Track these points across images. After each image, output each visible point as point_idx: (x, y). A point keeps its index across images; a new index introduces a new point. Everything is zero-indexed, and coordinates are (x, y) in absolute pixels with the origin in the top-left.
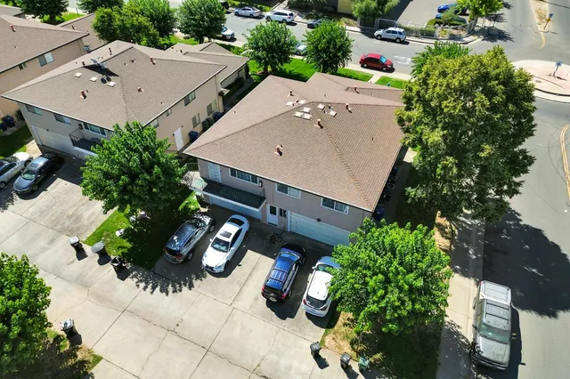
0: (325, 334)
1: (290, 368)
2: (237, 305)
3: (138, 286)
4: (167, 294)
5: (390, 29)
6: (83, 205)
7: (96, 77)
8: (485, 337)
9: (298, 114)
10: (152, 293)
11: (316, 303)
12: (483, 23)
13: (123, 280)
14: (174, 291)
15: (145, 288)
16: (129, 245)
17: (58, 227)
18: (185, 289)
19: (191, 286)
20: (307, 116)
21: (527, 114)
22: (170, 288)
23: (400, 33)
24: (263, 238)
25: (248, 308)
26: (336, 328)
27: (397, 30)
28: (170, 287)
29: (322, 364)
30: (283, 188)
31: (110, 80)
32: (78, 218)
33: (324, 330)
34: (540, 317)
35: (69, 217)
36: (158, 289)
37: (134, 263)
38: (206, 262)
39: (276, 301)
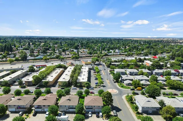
2: (94, 119)
5: (91, 88)
7: (69, 101)
11: (101, 115)
12: (102, 85)
19: (89, 118)
21: (111, 95)
23: (93, 88)
24: (93, 113)
30: (94, 106)
34: (118, 112)
38: (89, 116)
39: (98, 117)
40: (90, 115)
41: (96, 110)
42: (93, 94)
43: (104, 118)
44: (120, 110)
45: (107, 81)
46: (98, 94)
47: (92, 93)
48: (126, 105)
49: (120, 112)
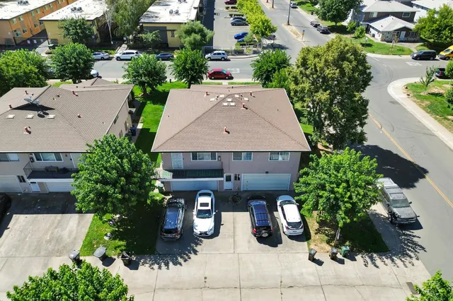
0: (309, 244)
1: (302, 274)
2: (238, 250)
3: (153, 268)
4: (181, 264)
5: (215, 52)
6: (56, 228)
8: (397, 207)
9: (225, 104)
10: (168, 268)
12: (266, 42)
13: (137, 269)
14: (185, 261)
15: (160, 268)
16: (123, 243)
17: (43, 253)
18: (192, 256)
19: (195, 252)
20: (233, 104)
22: (180, 260)
23: (223, 54)
24: (229, 201)
25: (247, 249)
26: (312, 238)
27: (220, 52)
28: (179, 258)
29: (320, 263)
30: (237, 155)
31: (48, 114)
32: (59, 240)
33: (306, 243)
34: (408, 190)
35: (49, 241)
36: (171, 264)
37: (136, 254)
38: (198, 230)
39: (268, 235)
40: (203, 225)
41: (252, 180)
42: (225, 82)
43: (323, 249)
44: (419, 173)
45: (287, 28)
46: (250, 80)
47: (218, 75)
48: (431, 135)
49: (421, 183)
